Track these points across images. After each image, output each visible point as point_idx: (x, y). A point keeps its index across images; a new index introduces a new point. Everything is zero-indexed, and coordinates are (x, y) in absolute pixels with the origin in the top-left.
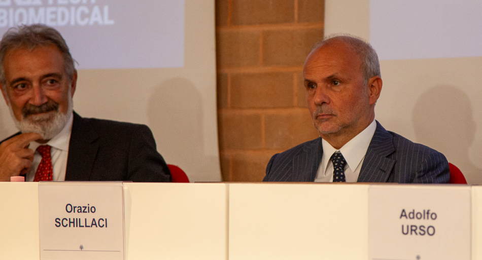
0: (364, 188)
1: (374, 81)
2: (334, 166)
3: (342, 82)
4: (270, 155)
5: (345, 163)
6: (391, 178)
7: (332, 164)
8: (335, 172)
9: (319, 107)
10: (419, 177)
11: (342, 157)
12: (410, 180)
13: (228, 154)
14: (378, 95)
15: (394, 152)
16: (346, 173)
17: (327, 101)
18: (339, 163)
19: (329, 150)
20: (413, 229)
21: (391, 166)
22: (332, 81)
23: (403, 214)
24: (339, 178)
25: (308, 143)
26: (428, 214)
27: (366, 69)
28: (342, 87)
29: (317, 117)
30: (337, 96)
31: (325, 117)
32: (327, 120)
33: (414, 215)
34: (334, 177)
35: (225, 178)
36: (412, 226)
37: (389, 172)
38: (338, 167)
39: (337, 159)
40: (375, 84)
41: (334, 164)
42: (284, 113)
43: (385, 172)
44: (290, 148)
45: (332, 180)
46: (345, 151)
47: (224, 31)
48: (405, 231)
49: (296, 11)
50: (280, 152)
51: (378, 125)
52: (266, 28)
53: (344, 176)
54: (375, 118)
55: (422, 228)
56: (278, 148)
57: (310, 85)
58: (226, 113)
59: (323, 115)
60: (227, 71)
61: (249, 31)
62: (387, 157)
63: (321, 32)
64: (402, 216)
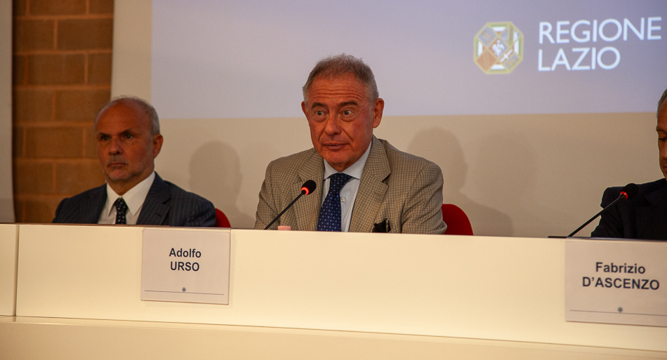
0: (140, 229)
1: (157, 139)
2: (117, 210)
3: (134, 136)
4: (60, 199)
5: (127, 208)
6: (166, 222)
7: (115, 208)
8: (117, 215)
9: (113, 156)
10: (190, 221)
11: (124, 203)
12: (182, 223)
13: (21, 197)
14: (159, 150)
15: (169, 200)
16: (127, 216)
17: (121, 151)
18: (122, 208)
19: (112, 196)
20: (180, 266)
21: (166, 212)
22: (126, 134)
23: (172, 252)
24: (121, 221)
25: (94, 190)
26: (193, 253)
27: (152, 128)
28: (134, 140)
29: (109, 166)
30: (129, 147)
31: (118, 165)
32: (120, 168)
33: (181, 253)
34: (117, 220)
35: (19, 219)
36: (179, 263)
37: (164, 216)
38: (120, 211)
39: (119, 204)
40: (158, 141)
41: (117, 208)
42: (74, 162)
43: (161, 216)
44: (79, 193)
45: (114, 223)
46: (127, 197)
47: (21, 89)
48: (174, 268)
49: (86, 75)
50: (69, 196)
51: (157, 176)
52: (60, 88)
53: (125, 219)
54: (155, 170)
55: (188, 264)
56: (67, 194)
57: (104, 137)
58: (21, 161)
59: (116, 164)
60: (23, 125)
61: (44, 90)
62: (164, 203)
63: (108, 93)
64: (171, 254)
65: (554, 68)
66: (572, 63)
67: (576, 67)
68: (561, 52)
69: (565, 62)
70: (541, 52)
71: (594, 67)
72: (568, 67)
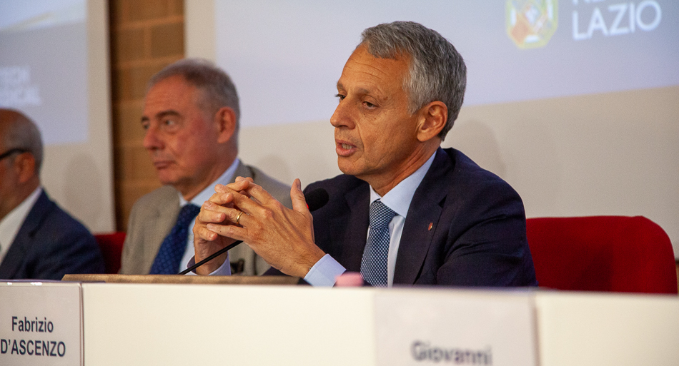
65: (590, 33)
66: (609, 25)
67: (614, 30)
68: (597, 13)
69: (602, 25)
70: (575, 16)
71: (632, 27)
72: (605, 31)
